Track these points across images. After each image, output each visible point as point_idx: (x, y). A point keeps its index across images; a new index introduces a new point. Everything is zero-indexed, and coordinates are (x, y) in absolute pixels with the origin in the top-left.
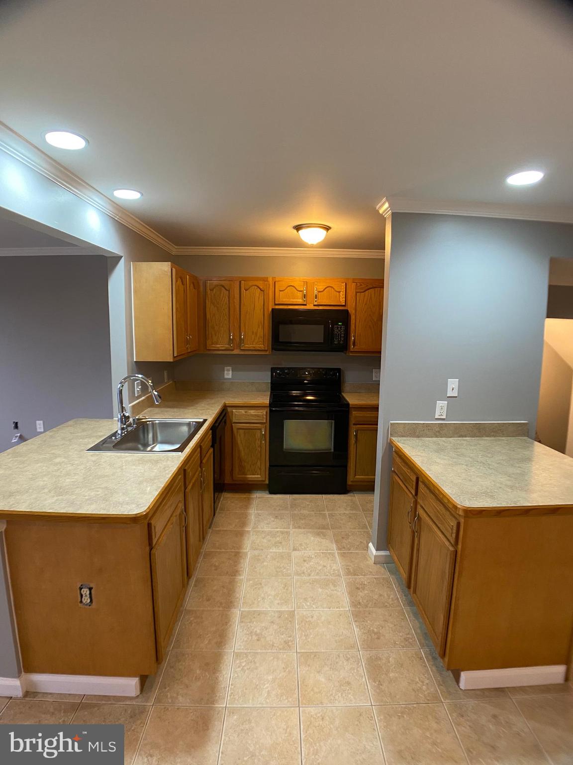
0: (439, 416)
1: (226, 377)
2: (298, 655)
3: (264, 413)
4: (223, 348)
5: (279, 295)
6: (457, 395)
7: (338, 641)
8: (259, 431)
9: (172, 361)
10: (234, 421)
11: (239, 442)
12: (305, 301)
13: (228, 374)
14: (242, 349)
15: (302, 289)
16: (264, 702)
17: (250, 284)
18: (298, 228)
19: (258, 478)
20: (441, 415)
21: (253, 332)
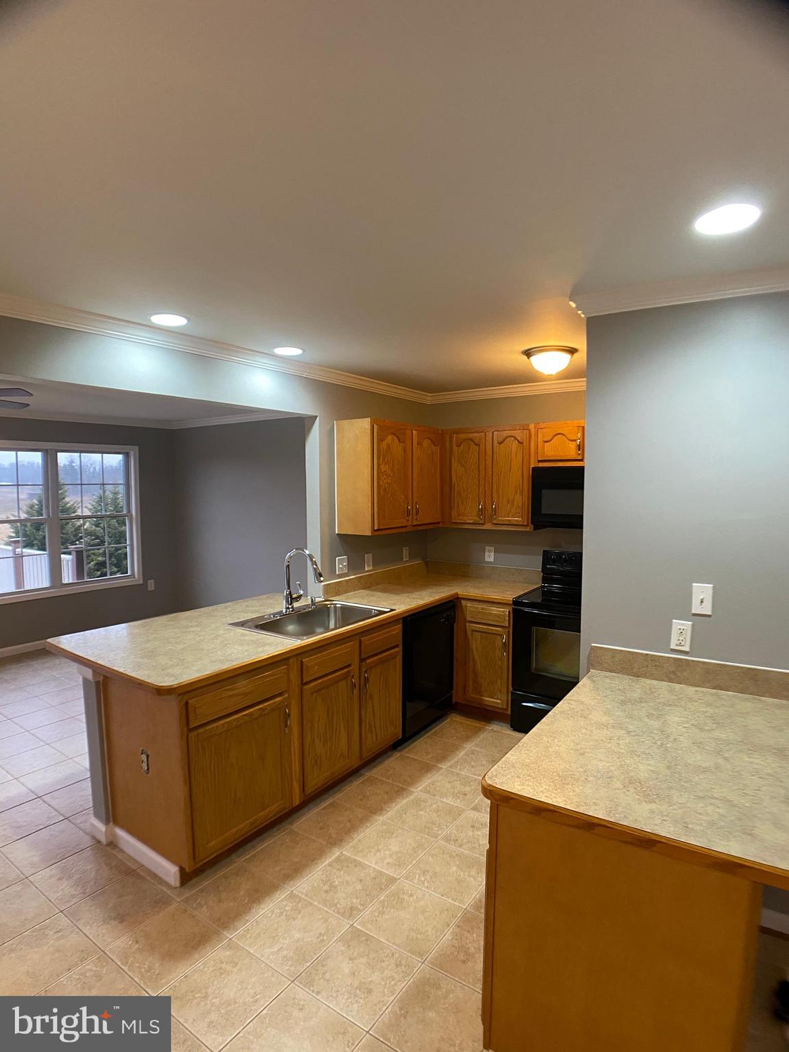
0: (677, 645)
1: (487, 559)
2: (350, 929)
3: (505, 611)
4: (471, 522)
5: (544, 448)
6: (709, 613)
7: (410, 938)
8: (499, 637)
9: (370, 534)
10: (468, 618)
11: (474, 647)
12: (579, 455)
13: (490, 557)
14: (494, 522)
15: (575, 438)
16: (266, 956)
17: (505, 435)
18: (528, 353)
19: (497, 703)
20: (680, 645)
21: (509, 500)
